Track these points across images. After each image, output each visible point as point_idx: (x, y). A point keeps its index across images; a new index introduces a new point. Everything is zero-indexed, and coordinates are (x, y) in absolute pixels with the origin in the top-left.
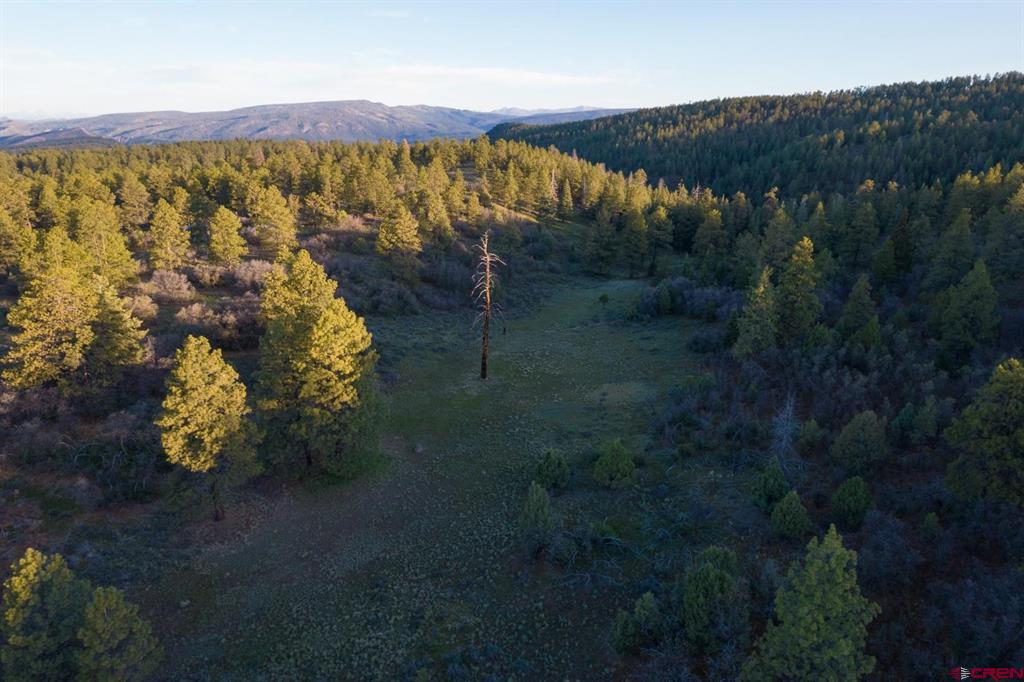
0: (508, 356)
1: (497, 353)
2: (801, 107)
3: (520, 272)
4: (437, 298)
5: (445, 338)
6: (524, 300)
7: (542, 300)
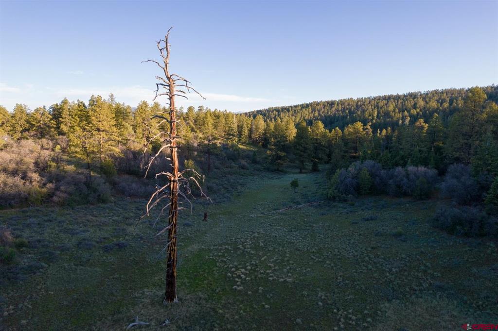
0: (210, 251)
1: (196, 247)
2: (346, 104)
3: (218, 168)
4: (134, 185)
5: (130, 229)
6: (224, 187)
7: (239, 187)
